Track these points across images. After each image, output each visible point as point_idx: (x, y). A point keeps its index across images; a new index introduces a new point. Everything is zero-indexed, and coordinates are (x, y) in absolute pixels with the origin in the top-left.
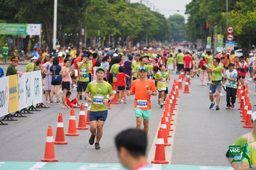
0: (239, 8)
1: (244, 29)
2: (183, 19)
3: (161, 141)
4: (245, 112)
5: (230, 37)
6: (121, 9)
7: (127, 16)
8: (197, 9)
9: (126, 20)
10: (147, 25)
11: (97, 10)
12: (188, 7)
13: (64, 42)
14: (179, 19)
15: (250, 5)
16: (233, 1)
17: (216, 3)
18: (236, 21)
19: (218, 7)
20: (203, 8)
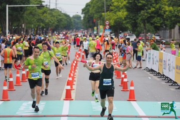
0: (112, 10)
1: (115, 22)
2: (80, 17)
3: (69, 87)
5: (107, 27)
6: (45, 12)
7: (49, 16)
8: (88, 11)
9: (48, 18)
10: (60, 21)
11: (31, 13)
12: (83, 10)
13: (13, 32)
14: (78, 17)
15: (118, 8)
16: (108, 6)
17: (99, 7)
18: (111, 17)
19: (100, 10)
20: (91, 11)
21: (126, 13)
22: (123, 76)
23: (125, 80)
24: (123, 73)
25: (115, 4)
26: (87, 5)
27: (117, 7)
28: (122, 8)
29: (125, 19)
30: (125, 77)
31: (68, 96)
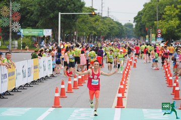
0: (164, 19)
1: (167, 31)
2: (132, 25)
3: (120, 95)
4: (168, 78)
5: (159, 35)
6: (97, 20)
7: (101, 24)
8: (140, 20)
9: (100, 26)
10: (112, 29)
11: (83, 21)
12: (135, 18)
13: (66, 39)
15: (171, 17)
16: (161, 15)
17: (151, 16)
18: (163, 26)
19: (152, 18)
20: (144, 19)
21: (178, 22)
22: (175, 84)
23: (177, 89)
24: (175, 82)
25: (168, 12)
26: (140, 14)
27: (169, 16)
28: (174, 17)
29: (178, 28)
30: (177, 86)
31: (120, 104)
